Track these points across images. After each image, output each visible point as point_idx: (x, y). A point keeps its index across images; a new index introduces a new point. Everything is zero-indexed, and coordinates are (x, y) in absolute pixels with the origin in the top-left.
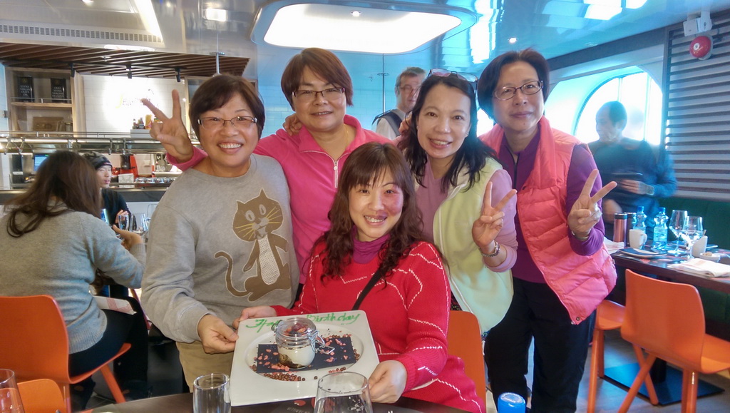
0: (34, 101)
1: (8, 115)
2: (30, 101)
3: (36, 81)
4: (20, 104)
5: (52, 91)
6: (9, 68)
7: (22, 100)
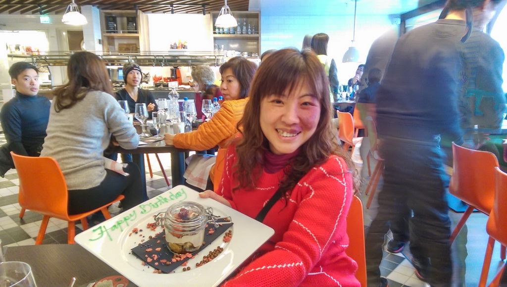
0: (117, 32)
1: (101, 42)
2: (114, 32)
3: (118, 19)
4: (109, 34)
5: (128, 25)
6: (102, 11)
7: (110, 32)
